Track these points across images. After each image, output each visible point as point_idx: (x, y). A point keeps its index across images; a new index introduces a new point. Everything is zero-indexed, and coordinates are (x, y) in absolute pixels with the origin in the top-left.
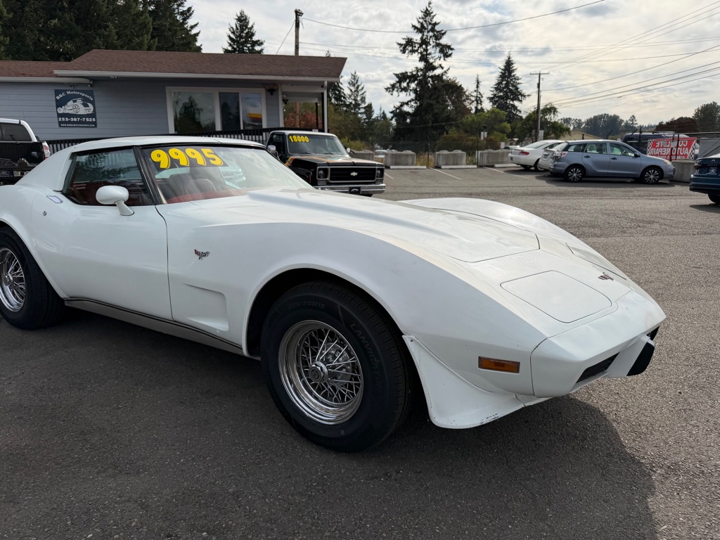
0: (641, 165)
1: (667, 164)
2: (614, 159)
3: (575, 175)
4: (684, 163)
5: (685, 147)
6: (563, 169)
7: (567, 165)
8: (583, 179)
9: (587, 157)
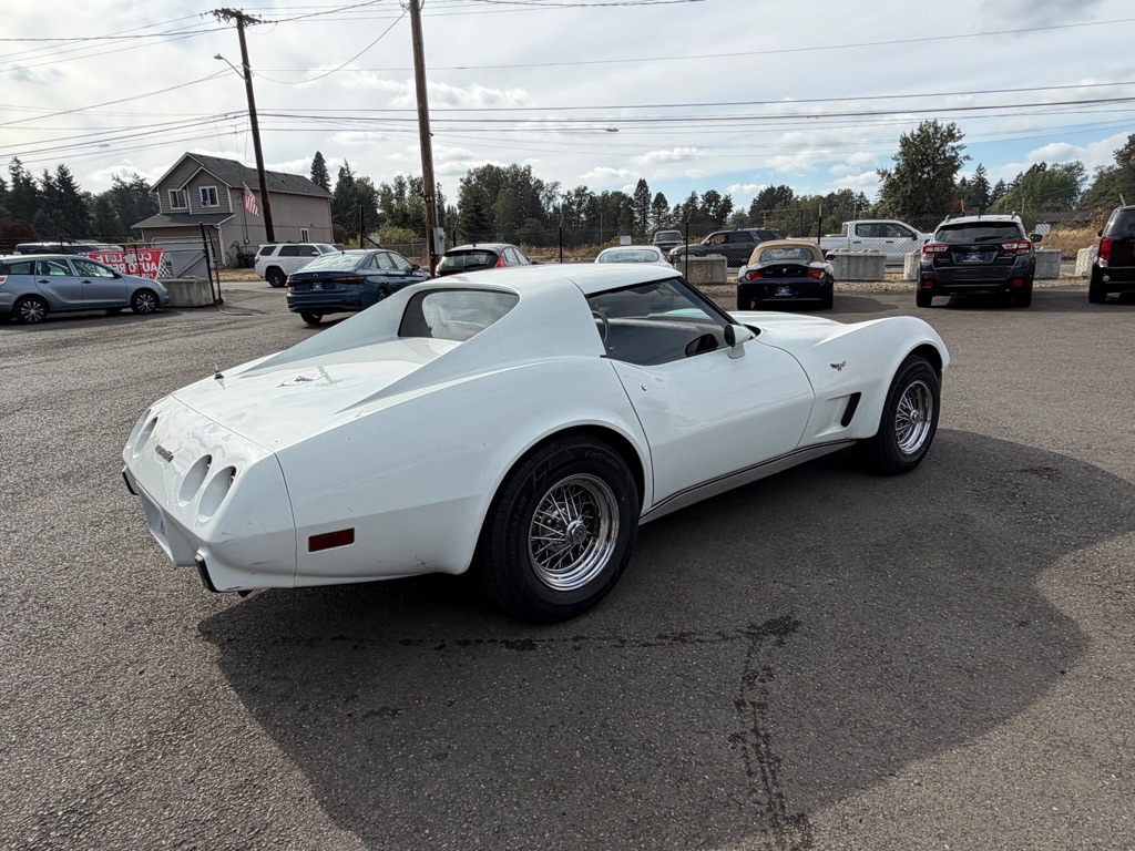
0: (127, 289)
1: (157, 285)
2: (87, 282)
3: (33, 312)
4: (171, 283)
5: (150, 262)
6: (10, 304)
7: (15, 297)
8: (49, 316)
9: (44, 282)
